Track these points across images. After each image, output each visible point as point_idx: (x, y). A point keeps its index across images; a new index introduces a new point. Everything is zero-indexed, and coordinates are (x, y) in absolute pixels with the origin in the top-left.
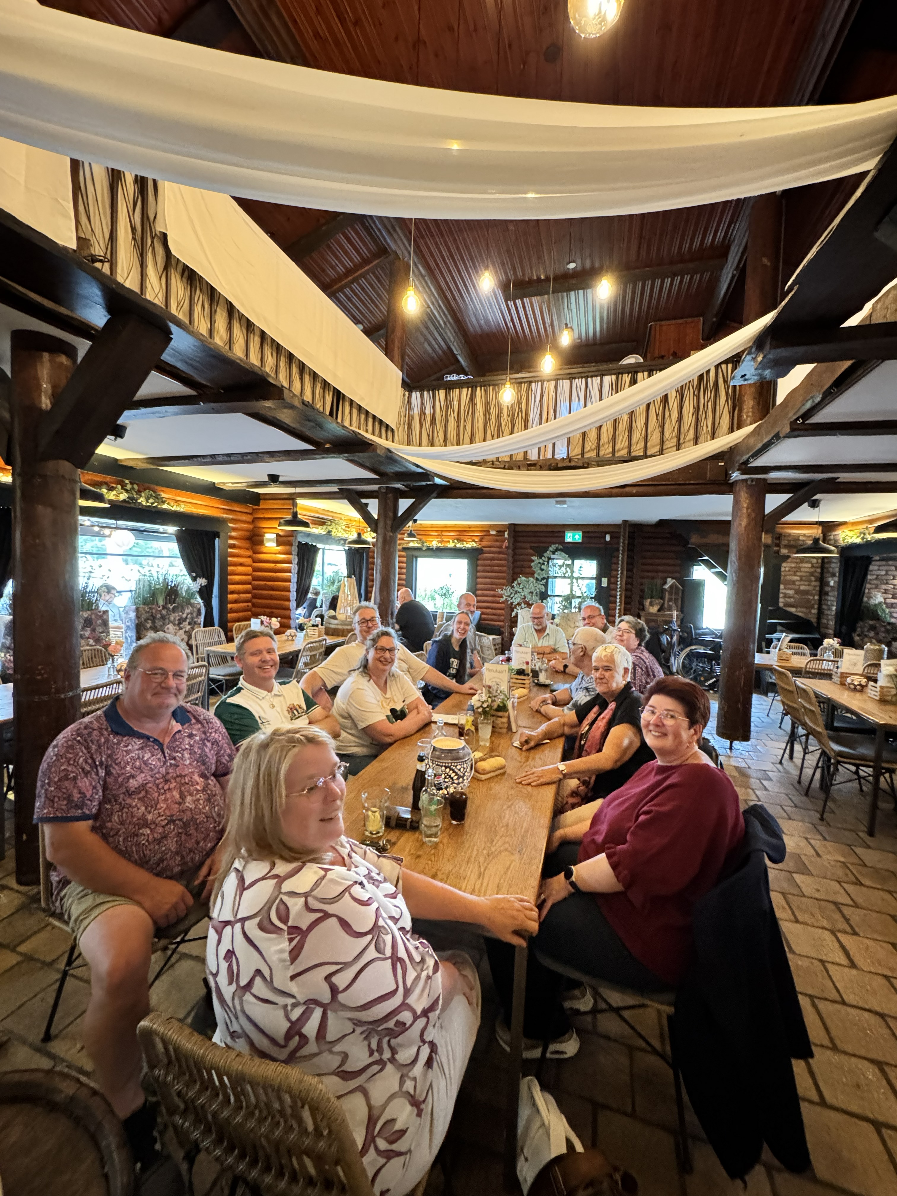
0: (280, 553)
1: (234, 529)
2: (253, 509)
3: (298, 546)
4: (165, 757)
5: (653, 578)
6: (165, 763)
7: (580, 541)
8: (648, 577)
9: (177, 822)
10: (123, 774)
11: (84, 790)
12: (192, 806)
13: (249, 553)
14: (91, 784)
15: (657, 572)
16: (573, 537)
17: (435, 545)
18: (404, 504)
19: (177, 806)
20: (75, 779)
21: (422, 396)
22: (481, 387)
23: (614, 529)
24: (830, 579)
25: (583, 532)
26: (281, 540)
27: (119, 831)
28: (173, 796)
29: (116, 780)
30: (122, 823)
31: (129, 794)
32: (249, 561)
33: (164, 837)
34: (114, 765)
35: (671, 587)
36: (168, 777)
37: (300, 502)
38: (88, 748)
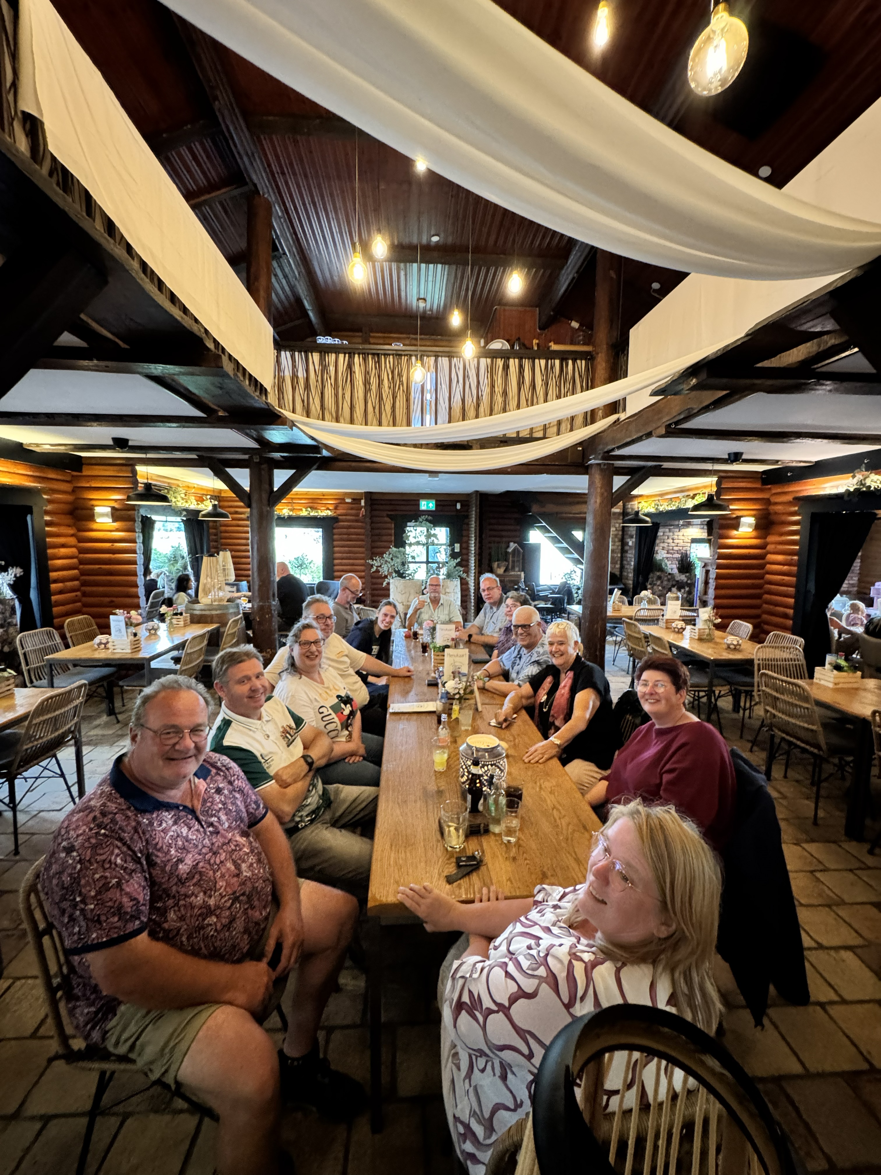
0: (117, 530)
1: (49, 501)
2: (73, 476)
3: (142, 521)
4: (202, 826)
5: (499, 542)
6: (205, 833)
7: (434, 509)
8: (494, 542)
9: (241, 898)
10: (169, 861)
11: (135, 895)
12: (249, 874)
13: (71, 531)
14: (140, 885)
15: (501, 537)
16: (427, 505)
17: (287, 514)
18: (280, 477)
19: (235, 879)
20: (119, 885)
21: (293, 357)
22: (359, 354)
23: (465, 499)
24: (629, 540)
25: (436, 501)
26: (117, 514)
27: (179, 930)
28: (228, 869)
29: (163, 870)
30: (182, 918)
31: (181, 882)
32: (72, 541)
33: (232, 920)
34: (156, 852)
35: (514, 550)
36: (215, 849)
37: (140, 469)
38: (121, 839)
